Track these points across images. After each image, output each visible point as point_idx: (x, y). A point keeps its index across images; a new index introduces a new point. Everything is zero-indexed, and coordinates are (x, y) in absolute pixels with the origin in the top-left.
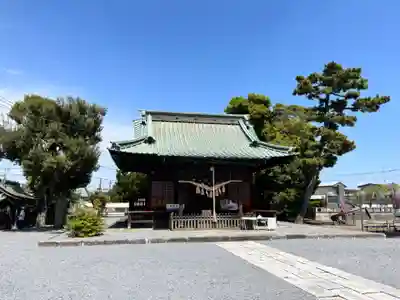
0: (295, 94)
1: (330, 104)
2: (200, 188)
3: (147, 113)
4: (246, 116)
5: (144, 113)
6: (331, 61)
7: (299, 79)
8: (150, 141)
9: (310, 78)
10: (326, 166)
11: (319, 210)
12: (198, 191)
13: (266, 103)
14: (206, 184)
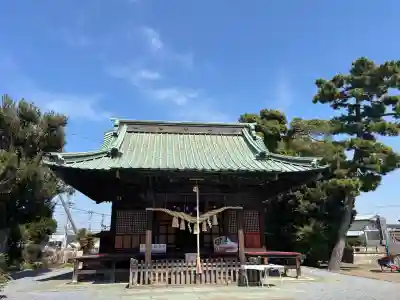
0: (315, 102)
1: (362, 111)
2: (179, 219)
3: (122, 123)
4: (252, 125)
5: (117, 122)
6: (360, 57)
7: (319, 83)
8: (114, 153)
9: (334, 80)
10: (365, 189)
11: (358, 250)
12: (175, 224)
13: (280, 119)
14: (187, 213)
